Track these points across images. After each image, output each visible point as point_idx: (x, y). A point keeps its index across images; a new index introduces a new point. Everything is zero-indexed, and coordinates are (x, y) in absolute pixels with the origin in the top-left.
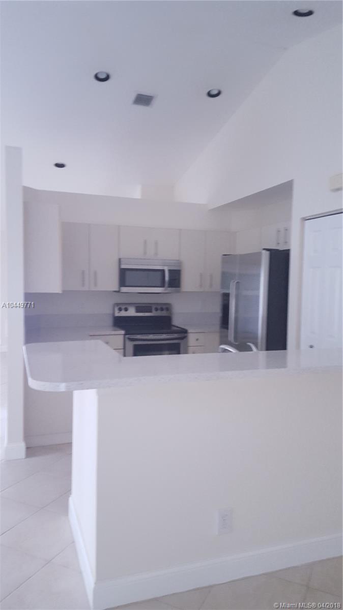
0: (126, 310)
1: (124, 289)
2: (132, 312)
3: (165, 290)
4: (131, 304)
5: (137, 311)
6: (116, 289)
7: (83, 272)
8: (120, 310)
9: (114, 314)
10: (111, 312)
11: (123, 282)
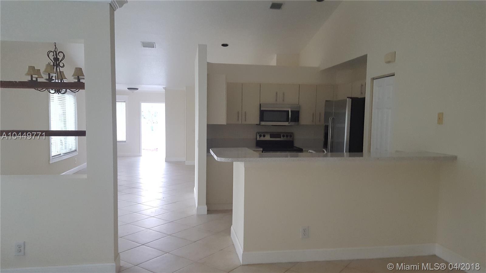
0: (264, 136)
1: (263, 123)
2: (268, 138)
3: (289, 123)
4: (267, 133)
5: (271, 137)
6: (258, 123)
7: (238, 113)
8: (260, 136)
9: (257, 138)
10: (255, 137)
11: (262, 119)
